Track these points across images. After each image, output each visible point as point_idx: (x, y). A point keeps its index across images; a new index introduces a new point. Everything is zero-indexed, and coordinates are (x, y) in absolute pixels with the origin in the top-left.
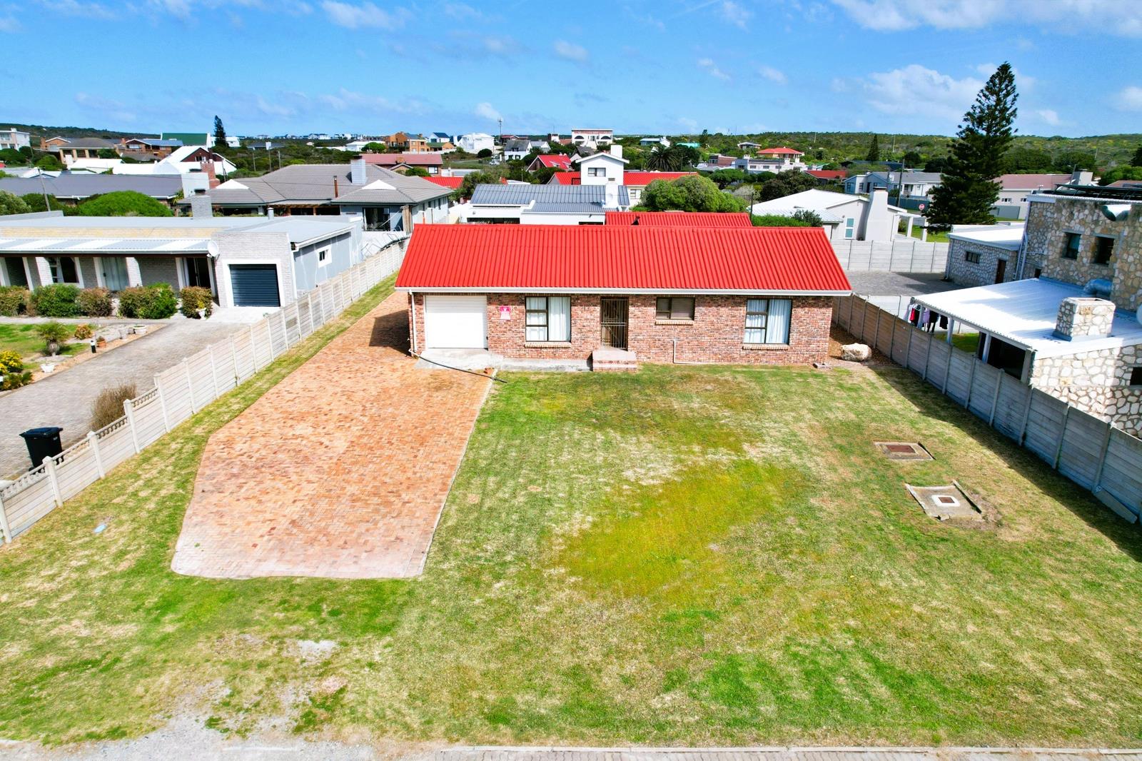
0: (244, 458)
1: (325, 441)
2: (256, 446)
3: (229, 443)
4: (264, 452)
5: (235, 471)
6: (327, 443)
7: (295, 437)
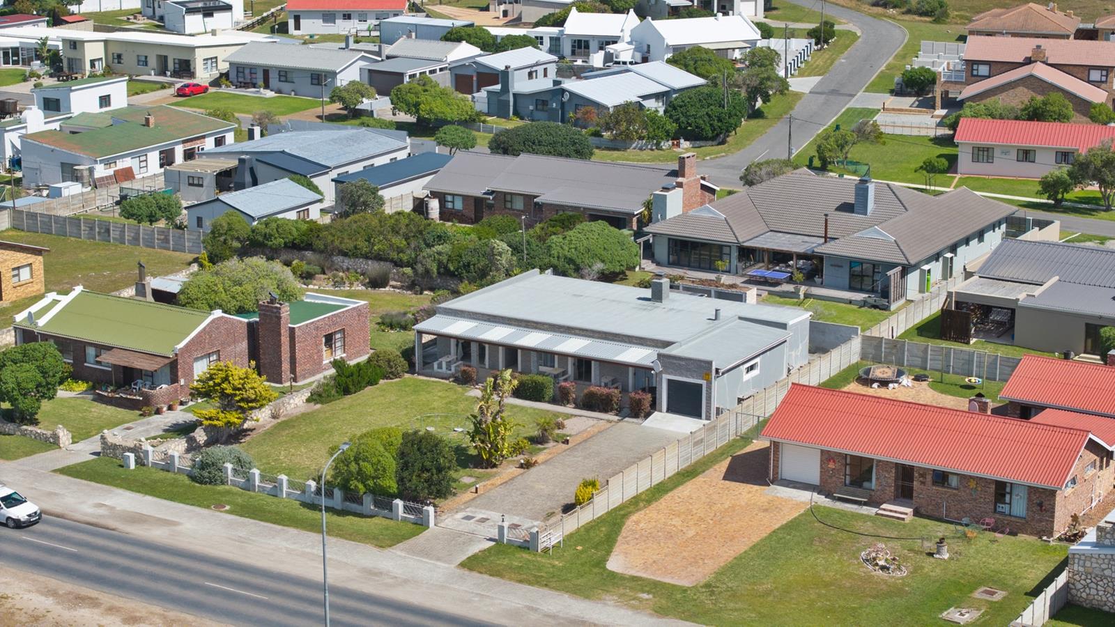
0: (643, 532)
1: (684, 530)
2: (650, 526)
3: (637, 523)
4: (653, 530)
5: (637, 536)
6: (685, 531)
7: (671, 525)
